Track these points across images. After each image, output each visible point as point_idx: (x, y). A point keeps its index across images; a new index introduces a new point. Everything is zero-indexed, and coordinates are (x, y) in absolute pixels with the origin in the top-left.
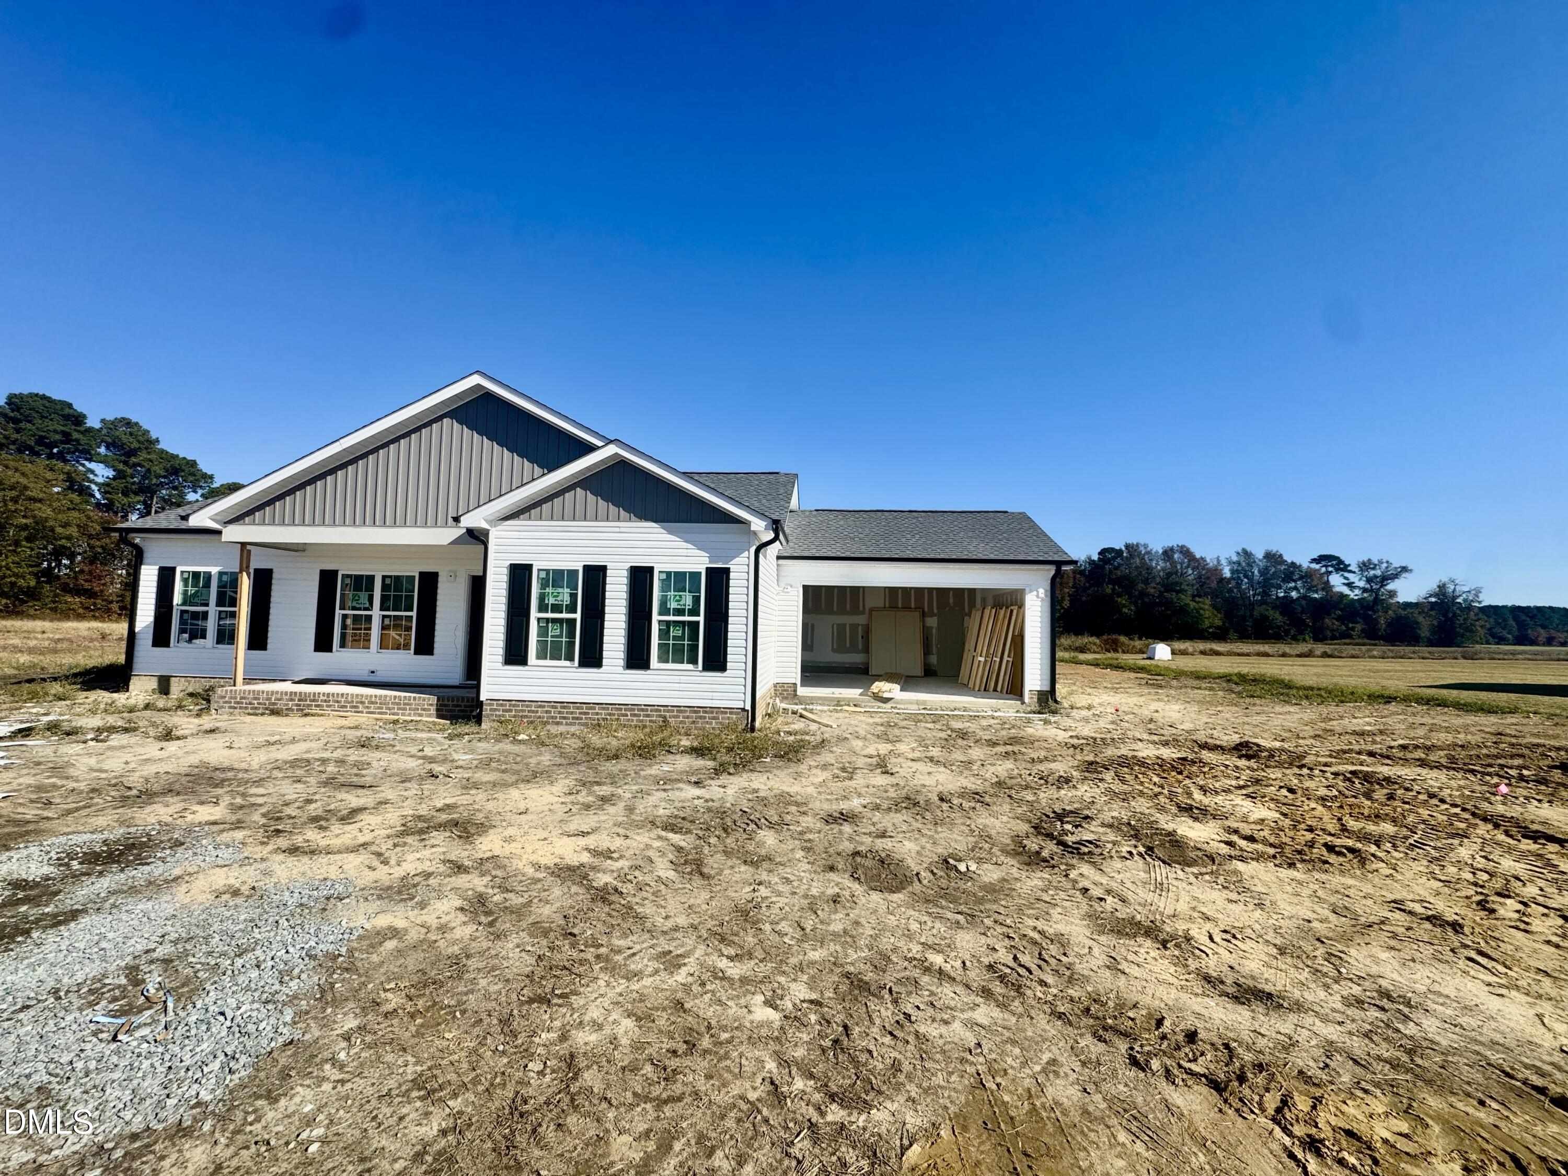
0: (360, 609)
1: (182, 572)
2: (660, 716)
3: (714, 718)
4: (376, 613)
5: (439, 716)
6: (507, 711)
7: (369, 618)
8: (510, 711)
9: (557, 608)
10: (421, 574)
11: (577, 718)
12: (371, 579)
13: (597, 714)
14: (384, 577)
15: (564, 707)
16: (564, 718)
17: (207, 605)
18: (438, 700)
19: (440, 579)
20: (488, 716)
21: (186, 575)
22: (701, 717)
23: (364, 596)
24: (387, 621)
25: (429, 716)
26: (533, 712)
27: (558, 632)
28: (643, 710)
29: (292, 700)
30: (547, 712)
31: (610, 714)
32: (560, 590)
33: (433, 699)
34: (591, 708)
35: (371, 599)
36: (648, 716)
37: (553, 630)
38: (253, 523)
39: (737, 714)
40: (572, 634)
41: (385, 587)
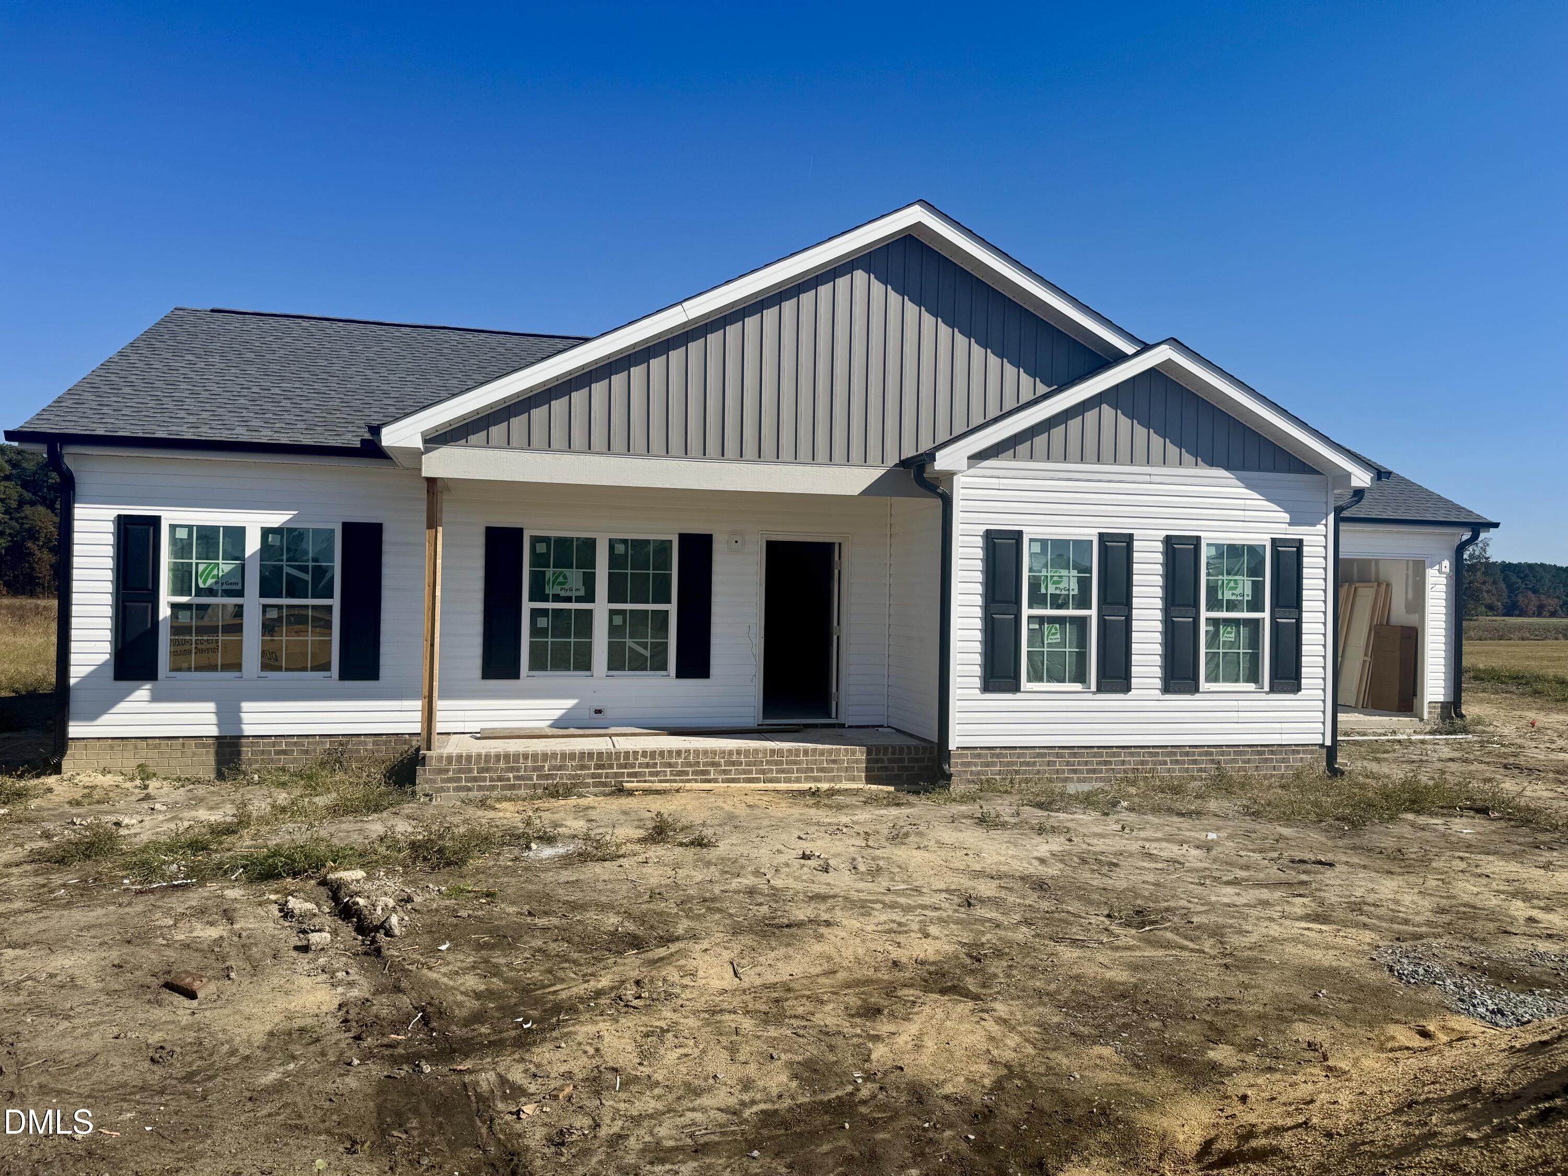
0: (568, 600)
1: (173, 527)
2: (1212, 761)
3: (1284, 760)
4: (601, 608)
5: (870, 780)
6: (987, 765)
7: (588, 615)
8: (994, 764)
9: (1058, 602)
10: (683, 538)
11: (1094, 771)
12: (589, 545)
13: (1123, 763)
14: (612, 544)
15: (1075, 755)
16: (1075, 771)
17: (240, 593)
18: (869, 753)
19: (716, 546)
20: (960, 773)
21: (182, 534)
22: (1266, 760)
23: (574, 576)
24: (618, 620)
25: (853, 779)
26: (1028, 764)
27: (1057, 638)
28: (1187, 754)
29: (583, 767)
30: (1049, 763)
31: (1143, 763)
32: (1064, 572)
33: (860, 754)
34: (1114, 755)
35: (589, 582)
36: (1195, 762)
37: (1052, 635)
38: (488, 444)
39: (1312, 752)
40: (1082, 641)
41: (615, 560)
